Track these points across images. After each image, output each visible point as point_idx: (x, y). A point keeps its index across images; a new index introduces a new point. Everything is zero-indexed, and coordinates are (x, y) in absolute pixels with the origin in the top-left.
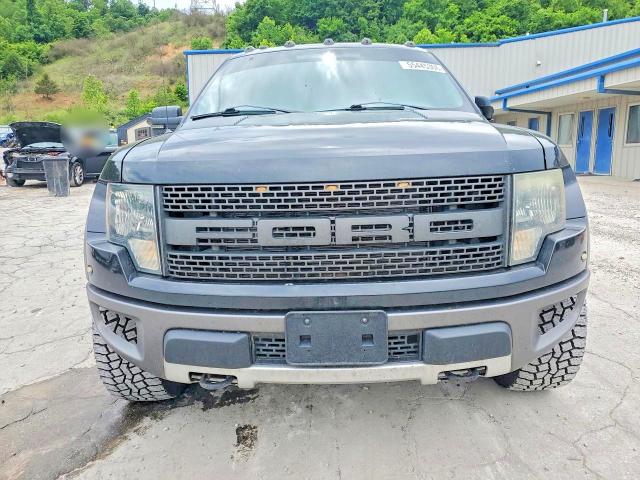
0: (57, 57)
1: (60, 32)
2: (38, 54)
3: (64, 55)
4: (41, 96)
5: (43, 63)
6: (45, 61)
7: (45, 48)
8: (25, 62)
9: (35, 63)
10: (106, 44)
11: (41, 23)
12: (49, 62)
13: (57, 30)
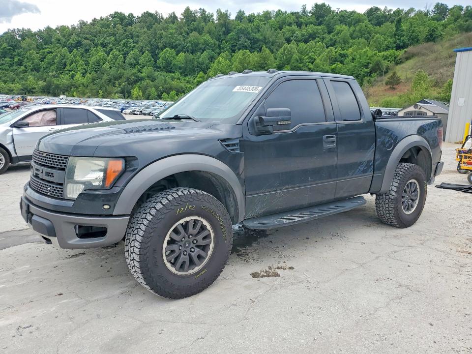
0: (407, 59)
1: (415, 40)
2: (395, 58)
3: (413, 56)
4: (389, 86)
5: (397, 64)
6: (398, 62)
7: (400, 53)
8: (385, 63)
9: (392, 64)
10: (447, 44)
11: (403, 36)
12: (401, 63)
13: (412, 39)
